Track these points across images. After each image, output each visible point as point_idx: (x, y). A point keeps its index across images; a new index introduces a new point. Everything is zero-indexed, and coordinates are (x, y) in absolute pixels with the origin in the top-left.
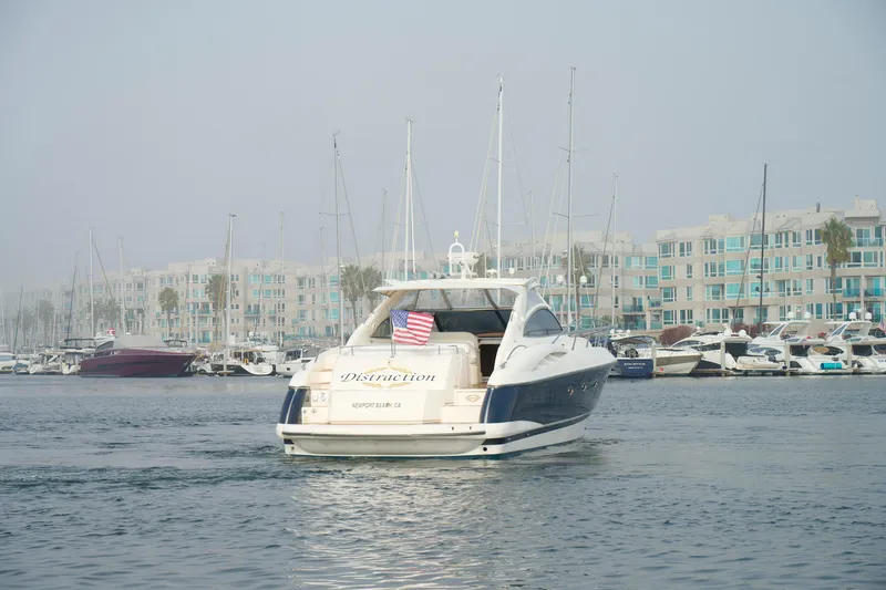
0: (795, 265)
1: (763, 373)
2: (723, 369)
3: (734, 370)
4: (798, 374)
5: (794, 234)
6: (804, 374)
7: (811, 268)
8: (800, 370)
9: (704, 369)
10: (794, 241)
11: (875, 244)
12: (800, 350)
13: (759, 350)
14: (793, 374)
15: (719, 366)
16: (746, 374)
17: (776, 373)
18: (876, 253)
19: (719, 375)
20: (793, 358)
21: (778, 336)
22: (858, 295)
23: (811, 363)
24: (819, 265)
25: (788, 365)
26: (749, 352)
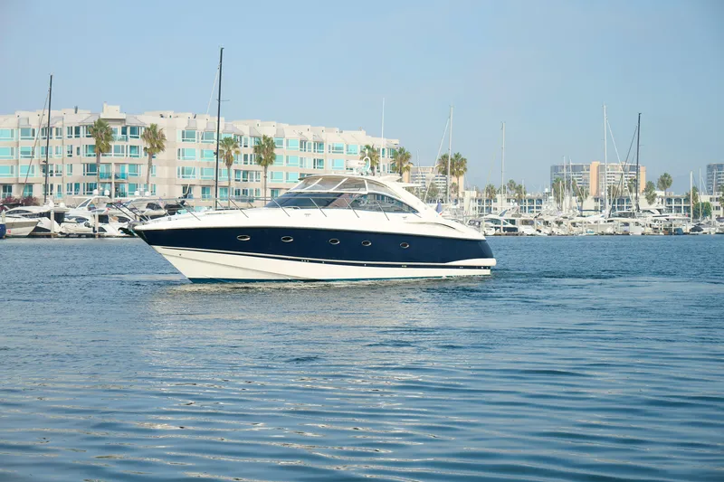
0: (57, 153)
1: (80, 236)
2: (52, 232)
3: (61, 233)
4: (103, 237)
5: (57, 129)
6: (108, 237)
7: (71, 156)
8: (106, 234)
9: (38, 233)
10: (57, 134)
11: (121, 140)
12: (103, 219)
13: (70, 218)
14: (100, 236)
15: (49, 231)
16: (68, 236)
17: (88, 236)
18: (123, 147)
19: (49, 236)
20: (100, 225)
21: (86, 208)
22: (110, 178)
23: (113, 228)
24: (78, 154)
25: (97, 229)
26: (66, 219)
